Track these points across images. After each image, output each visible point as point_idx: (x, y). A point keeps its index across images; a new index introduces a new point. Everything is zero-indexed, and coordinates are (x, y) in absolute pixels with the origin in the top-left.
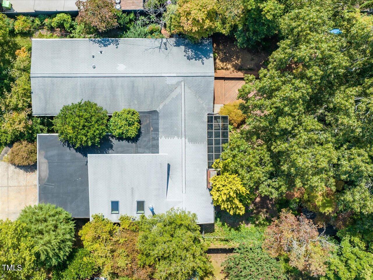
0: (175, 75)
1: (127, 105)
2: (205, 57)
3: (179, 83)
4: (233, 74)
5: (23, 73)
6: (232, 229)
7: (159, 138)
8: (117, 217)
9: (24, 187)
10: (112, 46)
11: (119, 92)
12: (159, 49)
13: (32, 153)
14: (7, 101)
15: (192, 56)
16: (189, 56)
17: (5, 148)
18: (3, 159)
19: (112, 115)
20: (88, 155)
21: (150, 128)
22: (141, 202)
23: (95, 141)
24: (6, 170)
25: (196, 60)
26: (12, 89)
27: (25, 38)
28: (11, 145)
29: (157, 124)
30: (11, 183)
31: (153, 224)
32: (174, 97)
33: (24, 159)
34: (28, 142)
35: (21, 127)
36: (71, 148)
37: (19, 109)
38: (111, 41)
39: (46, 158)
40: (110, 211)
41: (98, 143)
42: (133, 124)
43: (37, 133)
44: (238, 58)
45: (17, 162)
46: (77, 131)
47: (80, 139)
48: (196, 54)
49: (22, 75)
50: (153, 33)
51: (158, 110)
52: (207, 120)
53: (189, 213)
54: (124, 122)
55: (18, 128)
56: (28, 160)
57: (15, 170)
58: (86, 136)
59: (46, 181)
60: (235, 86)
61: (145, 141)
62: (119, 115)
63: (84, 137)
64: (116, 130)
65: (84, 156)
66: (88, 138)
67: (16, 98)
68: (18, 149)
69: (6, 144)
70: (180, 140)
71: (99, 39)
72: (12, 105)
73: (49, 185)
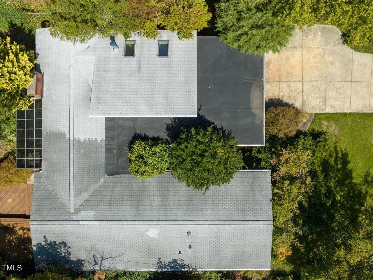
0: (82, 223)
1: (147, 183)
2: (43, 246)
3: (78, 211)
4: (13, 223)
5: (283, 226)
6: (19, 25)
7: (104, 139)
8: (161, 36)
9: (283, 80)
10: (166, 260)
11: (157, 200)
12: (104, 256)
13: (272, 122)
14: (303, 189)
15: (60, 247)
16: (64, 247)
17: (306, 129)
18: (308, 116)
19: (166, 170)
20: (196, 116)
21: (117, 153)
22: (129, 56)
23: (187, 135)
24: (305, 102)
25: (55, 242)
26: (297, 206)
27: (280, 270)
28: (299, 133)
29: (107, 158)
30: (299, 85)
31: (111, 25)
32: (83, 194)
33: (282, 114)
34: (277, 137)
35: (286, 154)
36: (221, 127)
37: (287, 179)
38: (168, 267)
39: (253, 115)
40: (169, 44)
41: (183, 132)
42: (137, 157)
43: (265, 148)
44: (10, 242)
45: (292, 111)
46: (210, 149)
47: (206, 136)
48: (55, 250)
49: (284, 224)
50: (115, 276)
51: (106, 176)
52: (43, 162)
53: (61, 38)
54: (149, 160)
55: (289, 153)
56: (277, 113)
57: (294, 102)
58: (198, 141)
59: (254, 85)
60: (13, 207)
61: (124, 136)
62: (157, 171)
63: (200, 139)
64: (161, 151)
65: (204, 117)
66: (196, 138)
67: (291, 193)
68: (289, 127)
69: (305, 134)
70: (76, 137)
71: (184, 270)
72: (297, 184)
73: (249, 79)
